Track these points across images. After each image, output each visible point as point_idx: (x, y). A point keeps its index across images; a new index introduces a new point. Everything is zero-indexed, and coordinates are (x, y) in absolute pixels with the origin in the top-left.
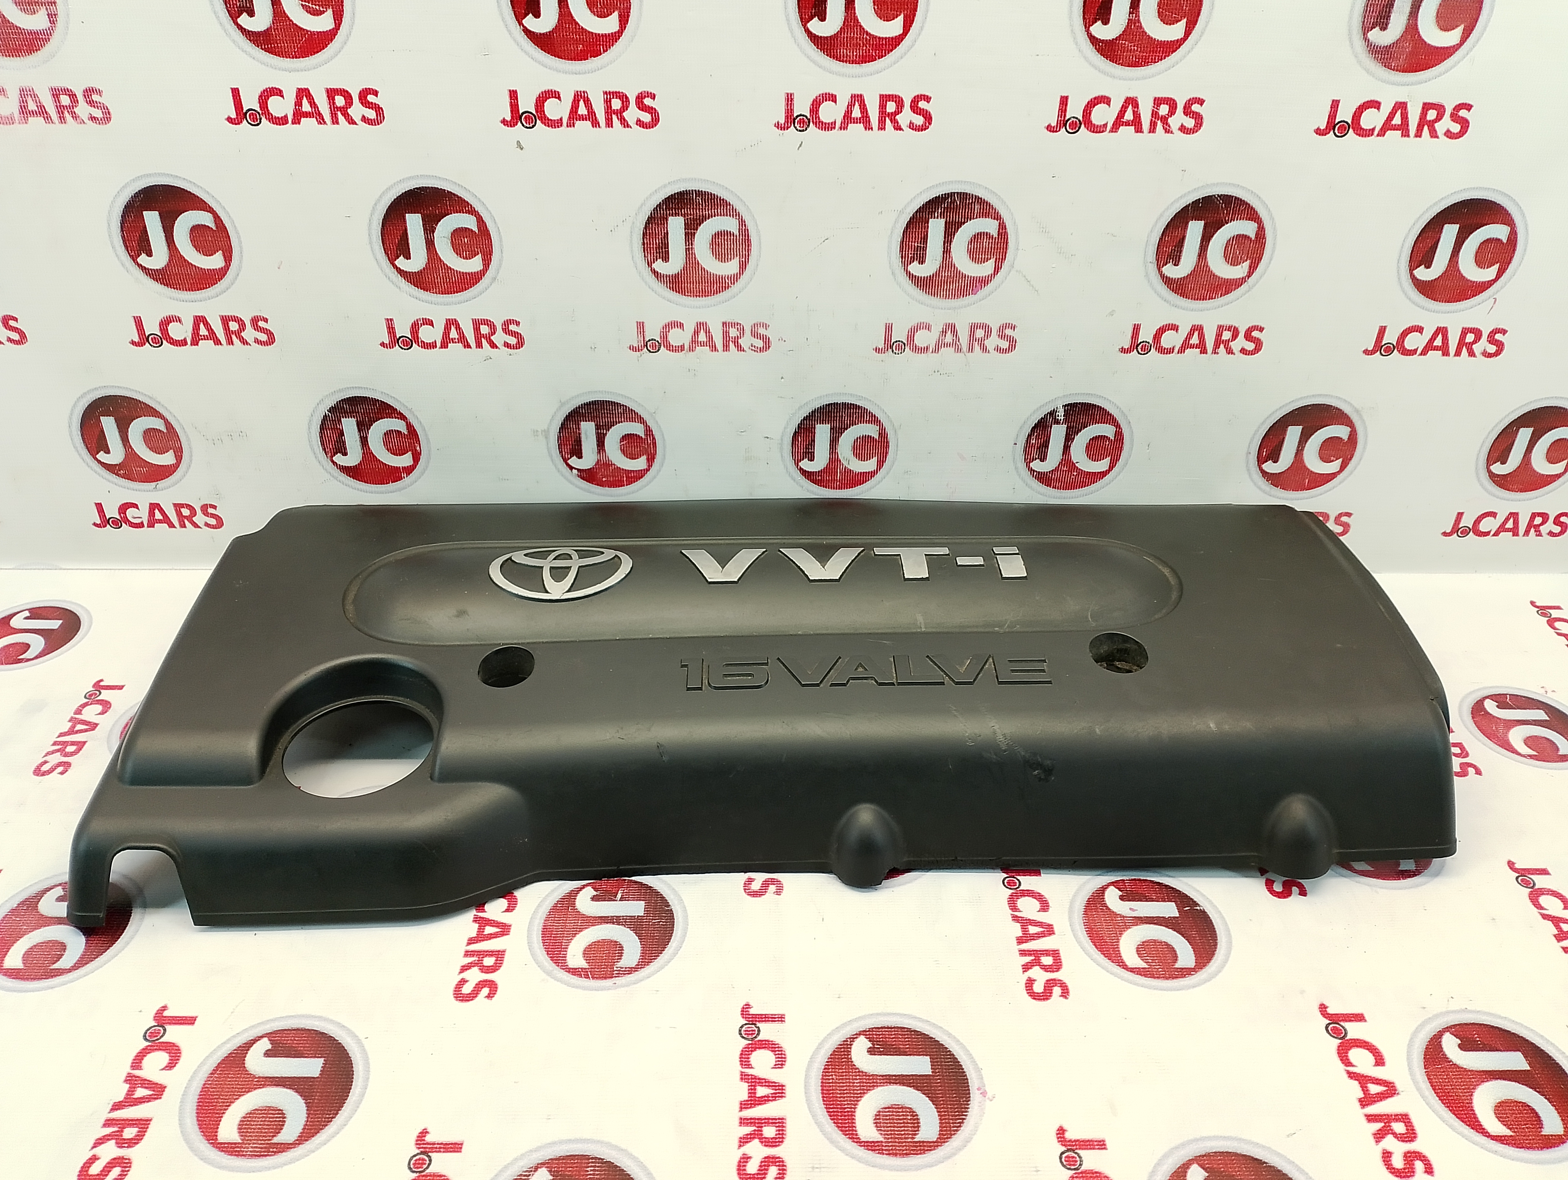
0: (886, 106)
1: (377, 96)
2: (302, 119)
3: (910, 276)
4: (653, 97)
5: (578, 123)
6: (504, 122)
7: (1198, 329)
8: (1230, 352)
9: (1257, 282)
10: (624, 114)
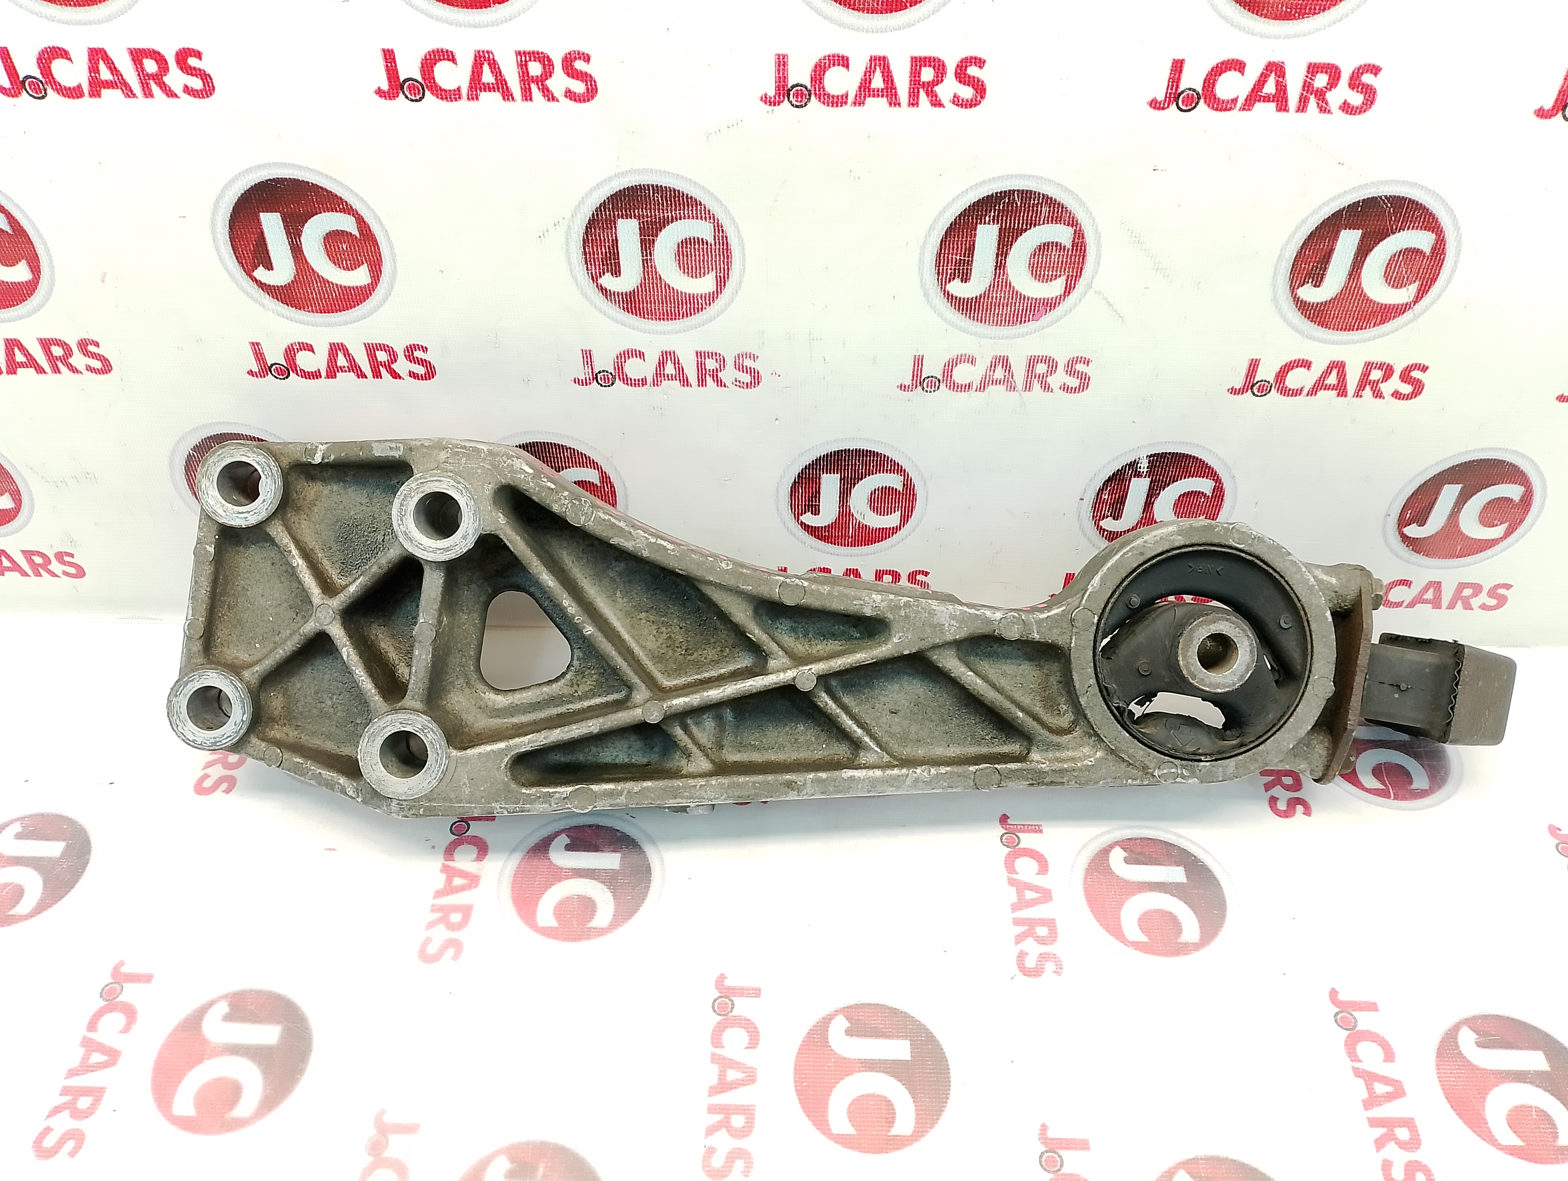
0: (919, 73)
1: (200, 59)
2: (102, 89)
3: (949, 297)
4: (587, 59)
5: (483, 95)
6: (379, 92)
7: (1339, 367)
8: (1378, 394)
9: (1426, 310)
10: (547, 82)
